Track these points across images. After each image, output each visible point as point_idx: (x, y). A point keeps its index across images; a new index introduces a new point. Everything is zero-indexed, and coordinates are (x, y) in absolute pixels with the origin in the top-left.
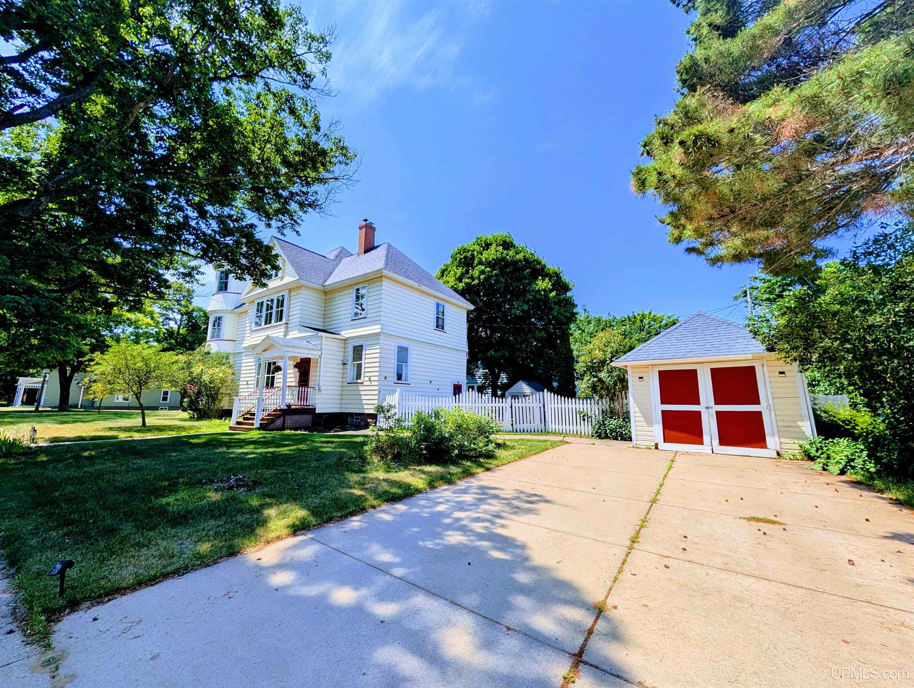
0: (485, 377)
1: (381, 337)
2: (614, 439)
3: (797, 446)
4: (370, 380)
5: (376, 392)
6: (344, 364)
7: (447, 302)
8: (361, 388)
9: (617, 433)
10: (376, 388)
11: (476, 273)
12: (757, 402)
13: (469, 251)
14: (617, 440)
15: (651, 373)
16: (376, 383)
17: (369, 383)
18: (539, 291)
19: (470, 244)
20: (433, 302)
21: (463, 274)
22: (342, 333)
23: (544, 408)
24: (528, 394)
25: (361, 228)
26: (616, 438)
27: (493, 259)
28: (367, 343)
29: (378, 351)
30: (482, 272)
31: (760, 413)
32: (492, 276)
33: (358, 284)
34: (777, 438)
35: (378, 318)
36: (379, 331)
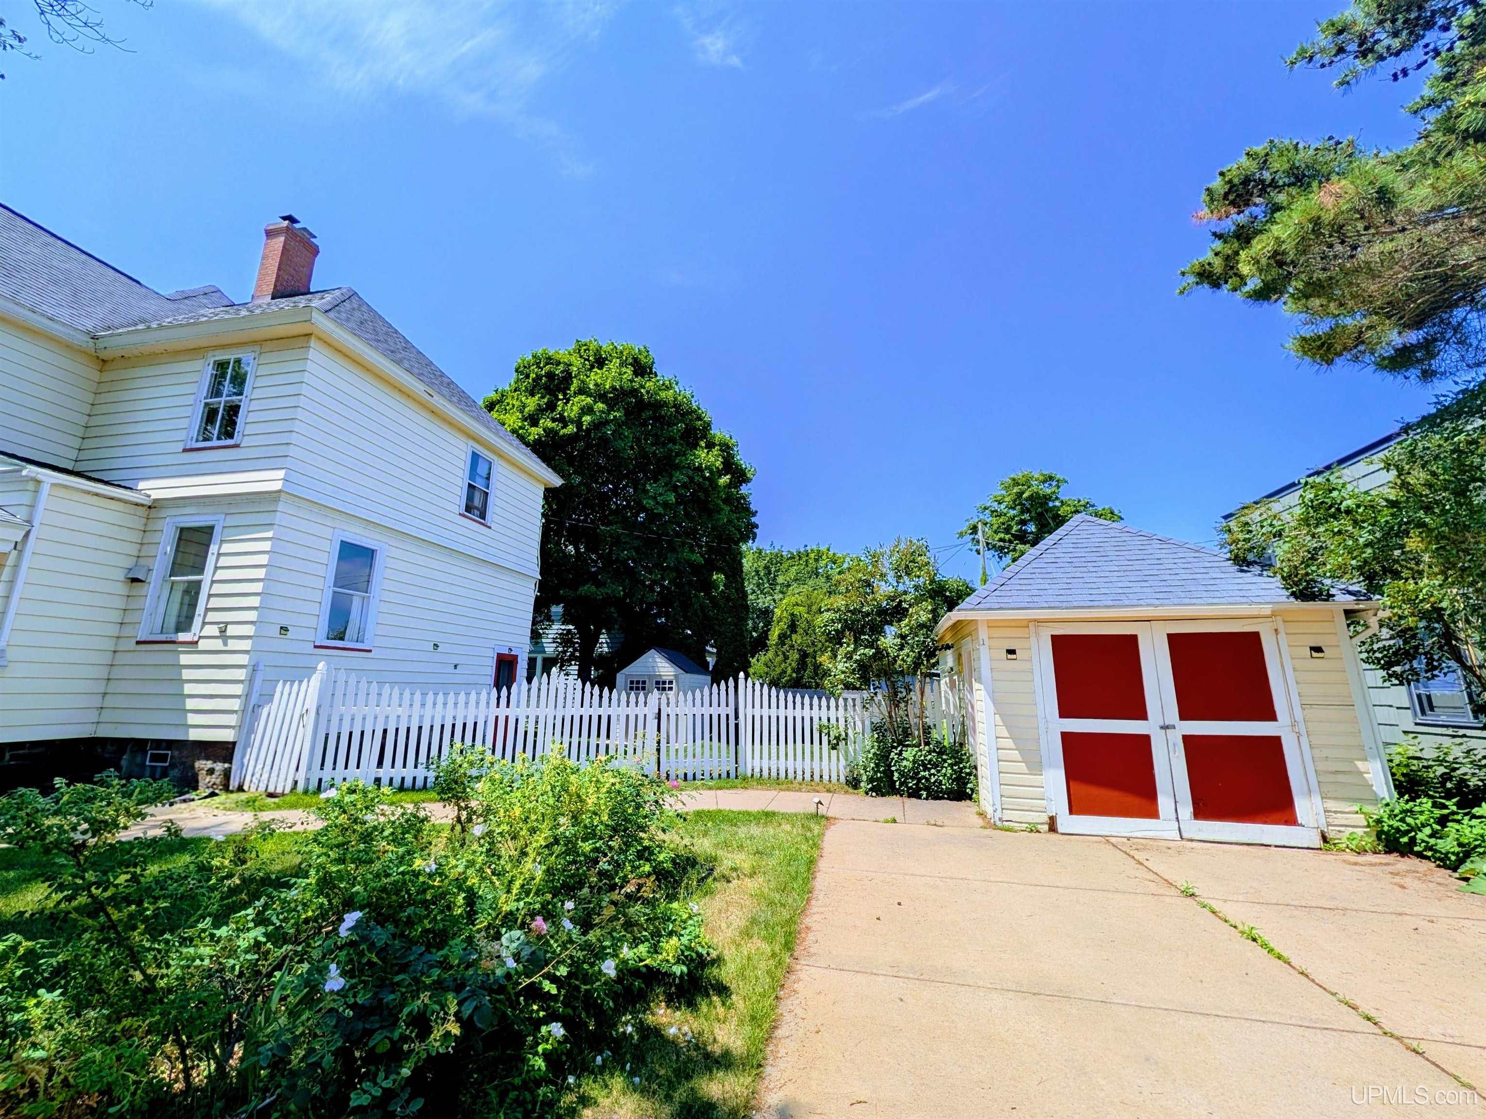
0: (565, 640)
1: (281, 507)
2: (910, 796)
3: (1361, 820)
4: (223, 634)
5: (241, 674)
6: (135, 580)
7: (501, 456)
8: (184, 659)
9: (919, 780)
10: (244, 659)
11: (572, 410)
12: (1270, 715)
13: (558, 363)
14: (919, 797)
15: (1033, 639)
16: (246, 645)
17: (218, 644)
18: (699, 469)
19: (563, 351)
20: (463, 446)
21: (541, 410)
22: (141, 485)
23: (737, 717)
24: (667, 679)
25: (270, 234)
26: (914, 794)
27: (614, 388)
28: (231, 521)
29: (266, 546)
30: (587, 410)
31: (1276, 741)
32: (607, 422)
33: (223, 347)
34: (1317, 799)
35: (281, 450)
36: (277, 486)
